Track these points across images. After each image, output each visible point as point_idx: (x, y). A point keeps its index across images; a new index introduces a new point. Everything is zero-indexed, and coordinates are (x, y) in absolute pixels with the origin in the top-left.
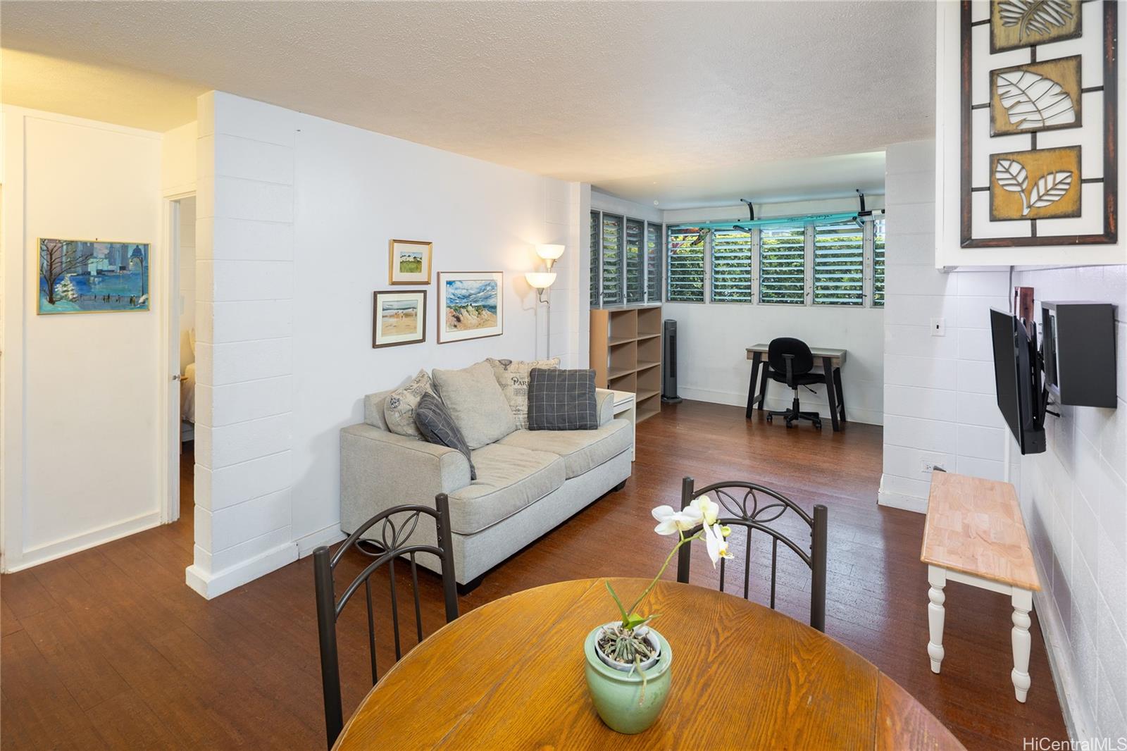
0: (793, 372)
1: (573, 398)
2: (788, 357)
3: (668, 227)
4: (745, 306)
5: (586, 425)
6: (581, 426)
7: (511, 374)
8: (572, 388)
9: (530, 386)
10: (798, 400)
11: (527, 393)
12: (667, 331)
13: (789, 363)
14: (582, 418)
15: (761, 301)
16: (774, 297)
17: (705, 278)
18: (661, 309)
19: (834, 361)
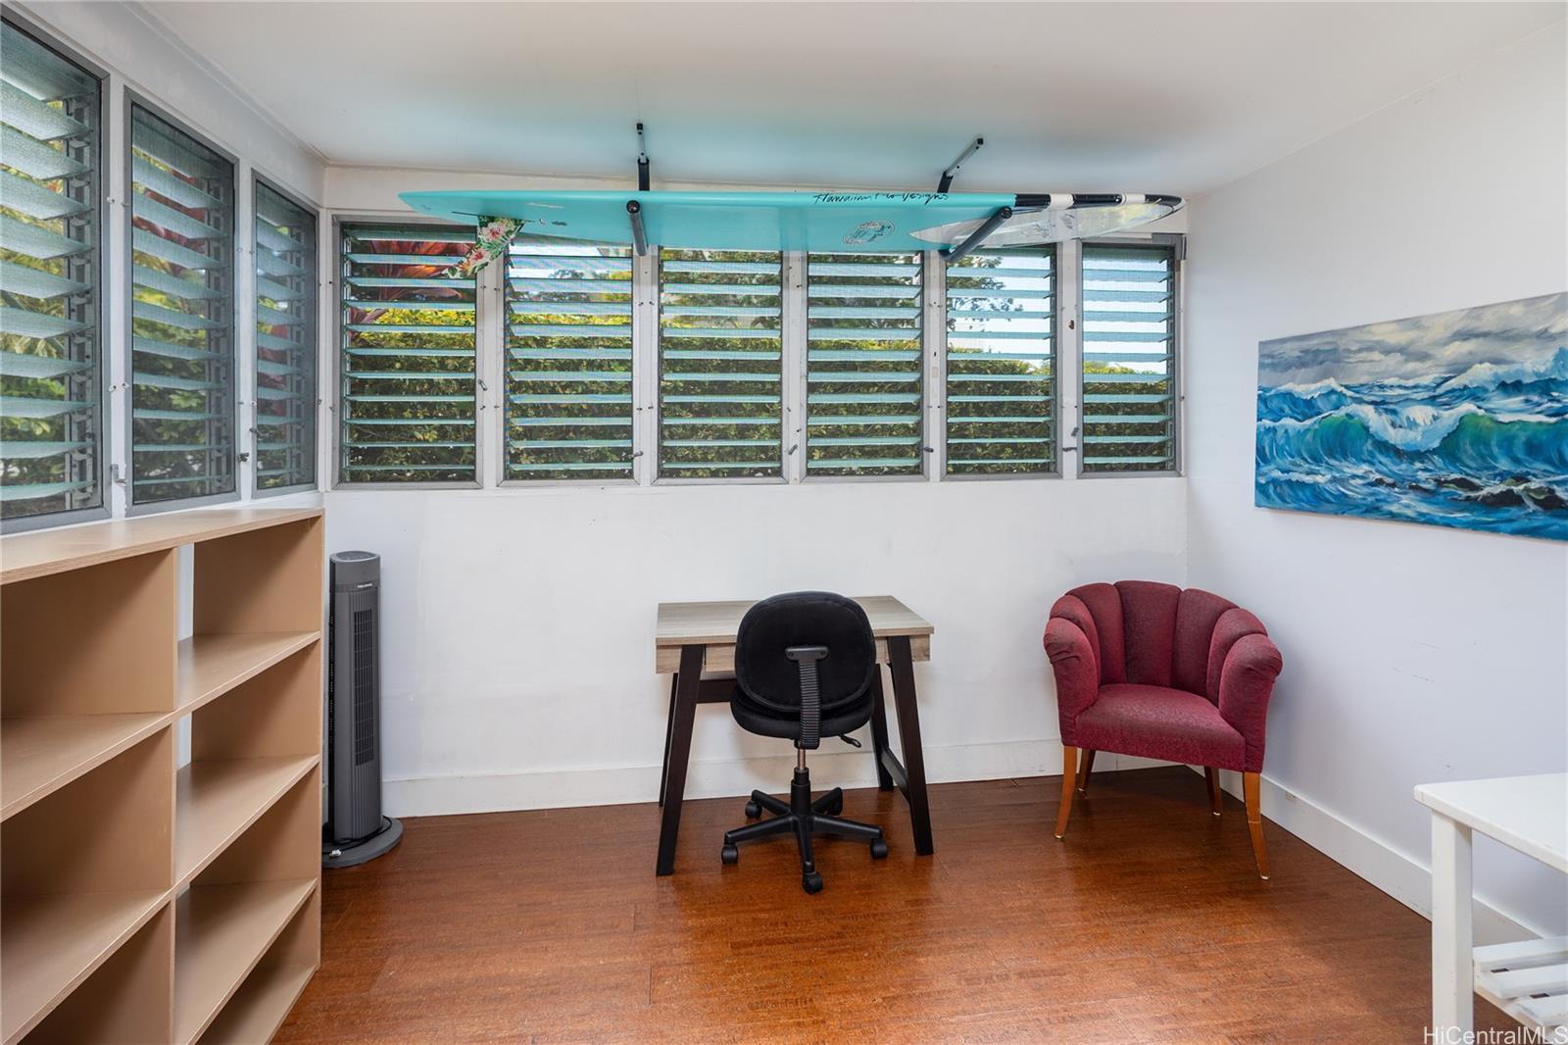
0: (821, 702)
2: (807, 656)
3: (346, 228)
10: (807, 767)
12: (343, 599)
13: (810, 674)
15: (663, 473)
16: (705, 460)
17: (478, 406)
18: (314, 521)
19: (915, 644)
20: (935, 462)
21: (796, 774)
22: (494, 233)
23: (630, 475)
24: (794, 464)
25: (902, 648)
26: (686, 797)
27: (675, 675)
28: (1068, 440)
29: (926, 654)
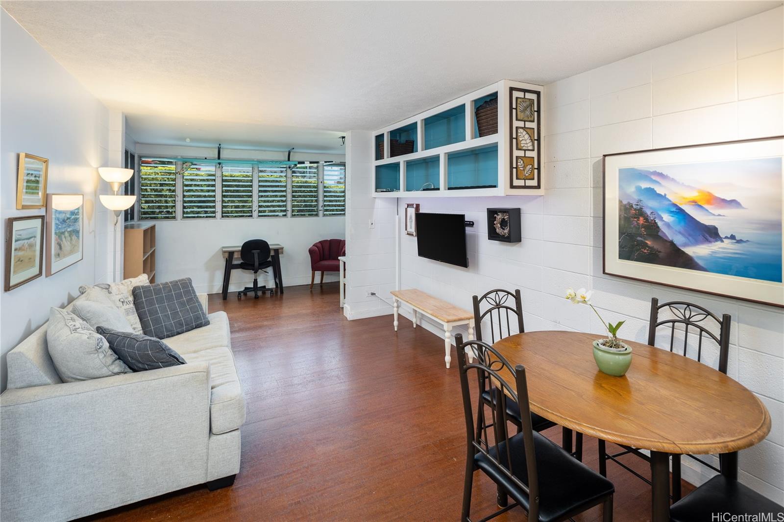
0: (259, 261)
1: (182, 304)
2: (256, 252)
3: (140, 157)
4: (211, 220)
5: (201, 323)
6: (198, 325)
7: (117, 296)
8: (179, 296)
9: (136, 303)
10: (257, 279)
11: (135, 310)
13: (256, 256)
14: (197, 318)
15: (223, 217)
16: (232, 213)
17: (176, 201)
18: (154, 226)
19: (280, 251)
20: (289, 213)
21: (255, 280)
22: (186, 166)
23: (215, 217)
24: (255, 214)
25: (277, 251)
26: (229, 291)
27: (227, 259)
28: (320, 208)
29: (282, 253)
